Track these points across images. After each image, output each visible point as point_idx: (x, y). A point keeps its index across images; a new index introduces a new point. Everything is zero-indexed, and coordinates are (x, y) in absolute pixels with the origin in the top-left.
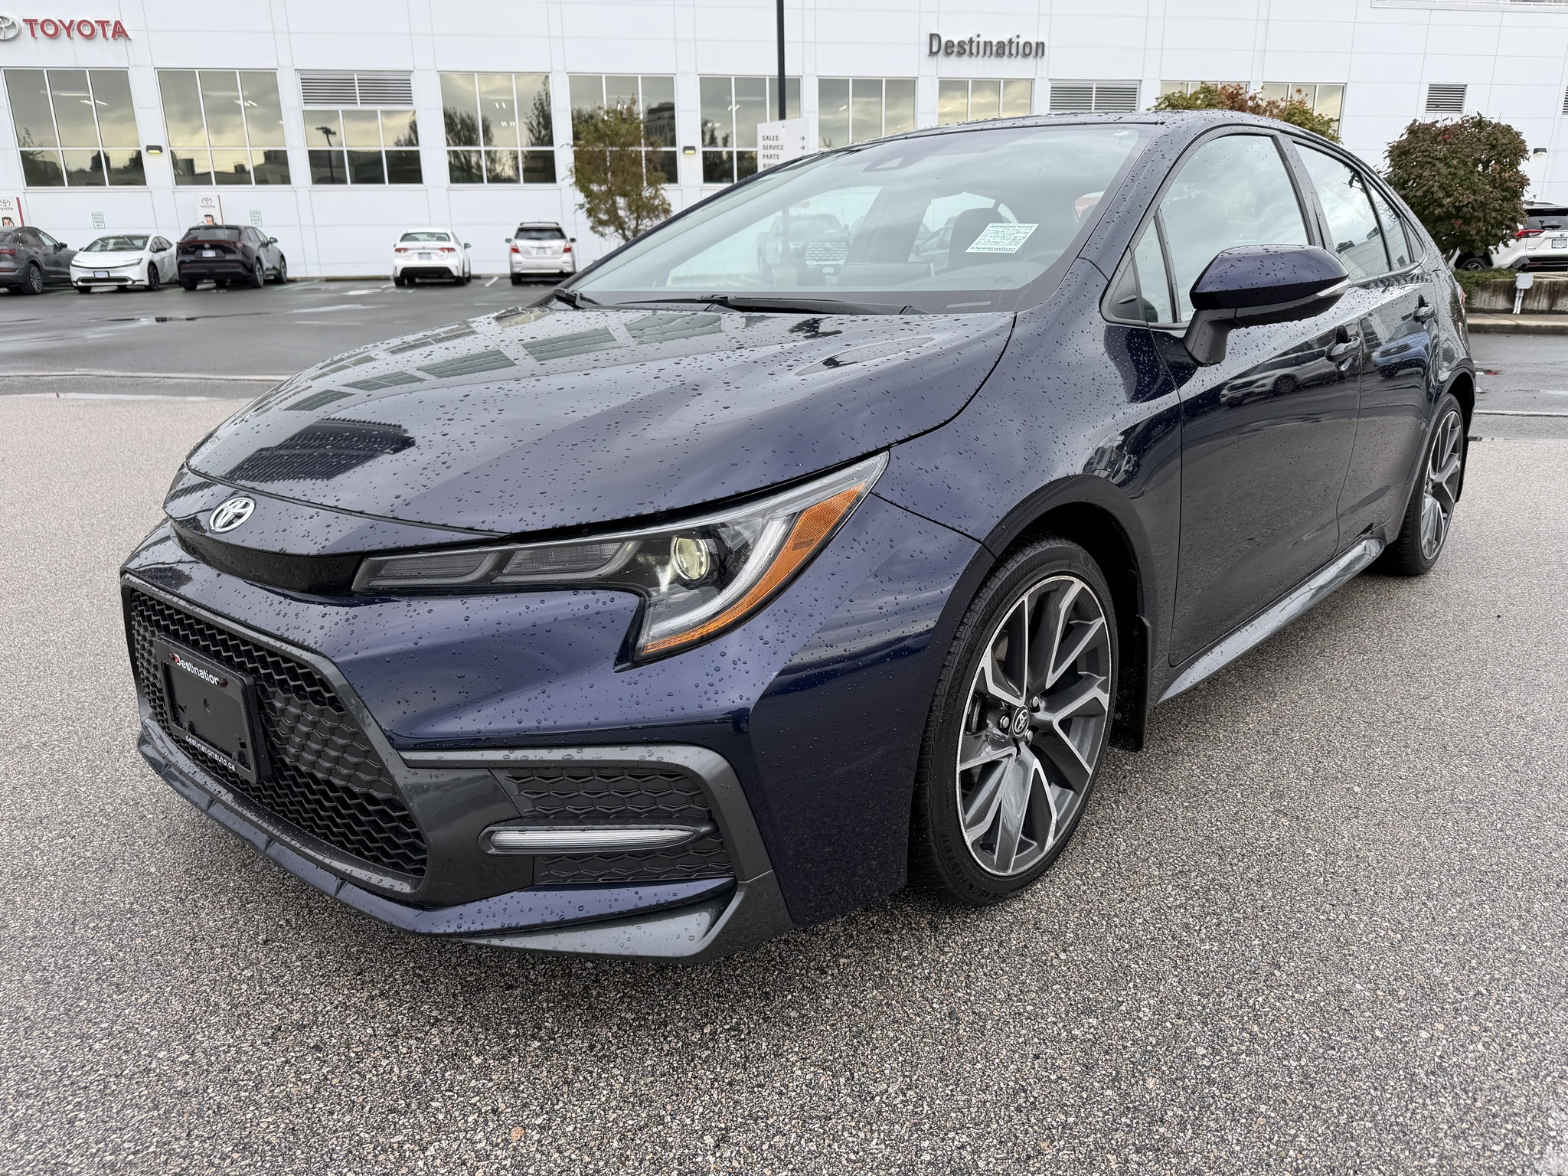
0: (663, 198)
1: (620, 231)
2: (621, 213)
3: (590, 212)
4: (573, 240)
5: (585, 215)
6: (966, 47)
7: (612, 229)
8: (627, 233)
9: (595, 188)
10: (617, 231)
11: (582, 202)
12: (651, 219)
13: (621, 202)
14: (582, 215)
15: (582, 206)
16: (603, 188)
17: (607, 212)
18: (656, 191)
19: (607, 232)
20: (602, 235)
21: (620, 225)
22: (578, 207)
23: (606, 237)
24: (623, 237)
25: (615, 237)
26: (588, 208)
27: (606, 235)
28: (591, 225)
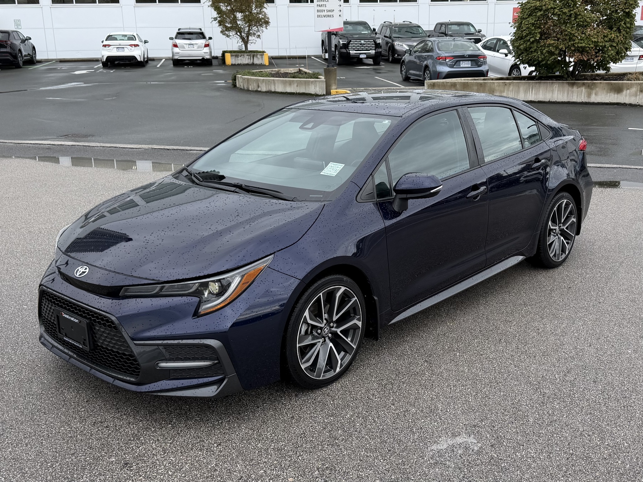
0: (265, 14)
1: (238, 34)
2: (238, 23)
3: (221, 23)
4: (210, 38)
5: (218, 24)
7: (234, 33)
8: (243, 34)
9: (224, 8)
10: (237, 34)
11: (216, 17)
12: (257, 27)
13: (239, 15)
14: (216, 24)
15: (215, 19)
16: (228, 8)
17: (231, 23)
18: (261, 10)
19: (231, 34)
20: (228, 36)
21: (239, 30)
22: (213, 19)
23: (230, 37)
24: (240, 37)
25: (236, 37)
26: (219, 20)
27: (230, 36)
28: (221, 30)
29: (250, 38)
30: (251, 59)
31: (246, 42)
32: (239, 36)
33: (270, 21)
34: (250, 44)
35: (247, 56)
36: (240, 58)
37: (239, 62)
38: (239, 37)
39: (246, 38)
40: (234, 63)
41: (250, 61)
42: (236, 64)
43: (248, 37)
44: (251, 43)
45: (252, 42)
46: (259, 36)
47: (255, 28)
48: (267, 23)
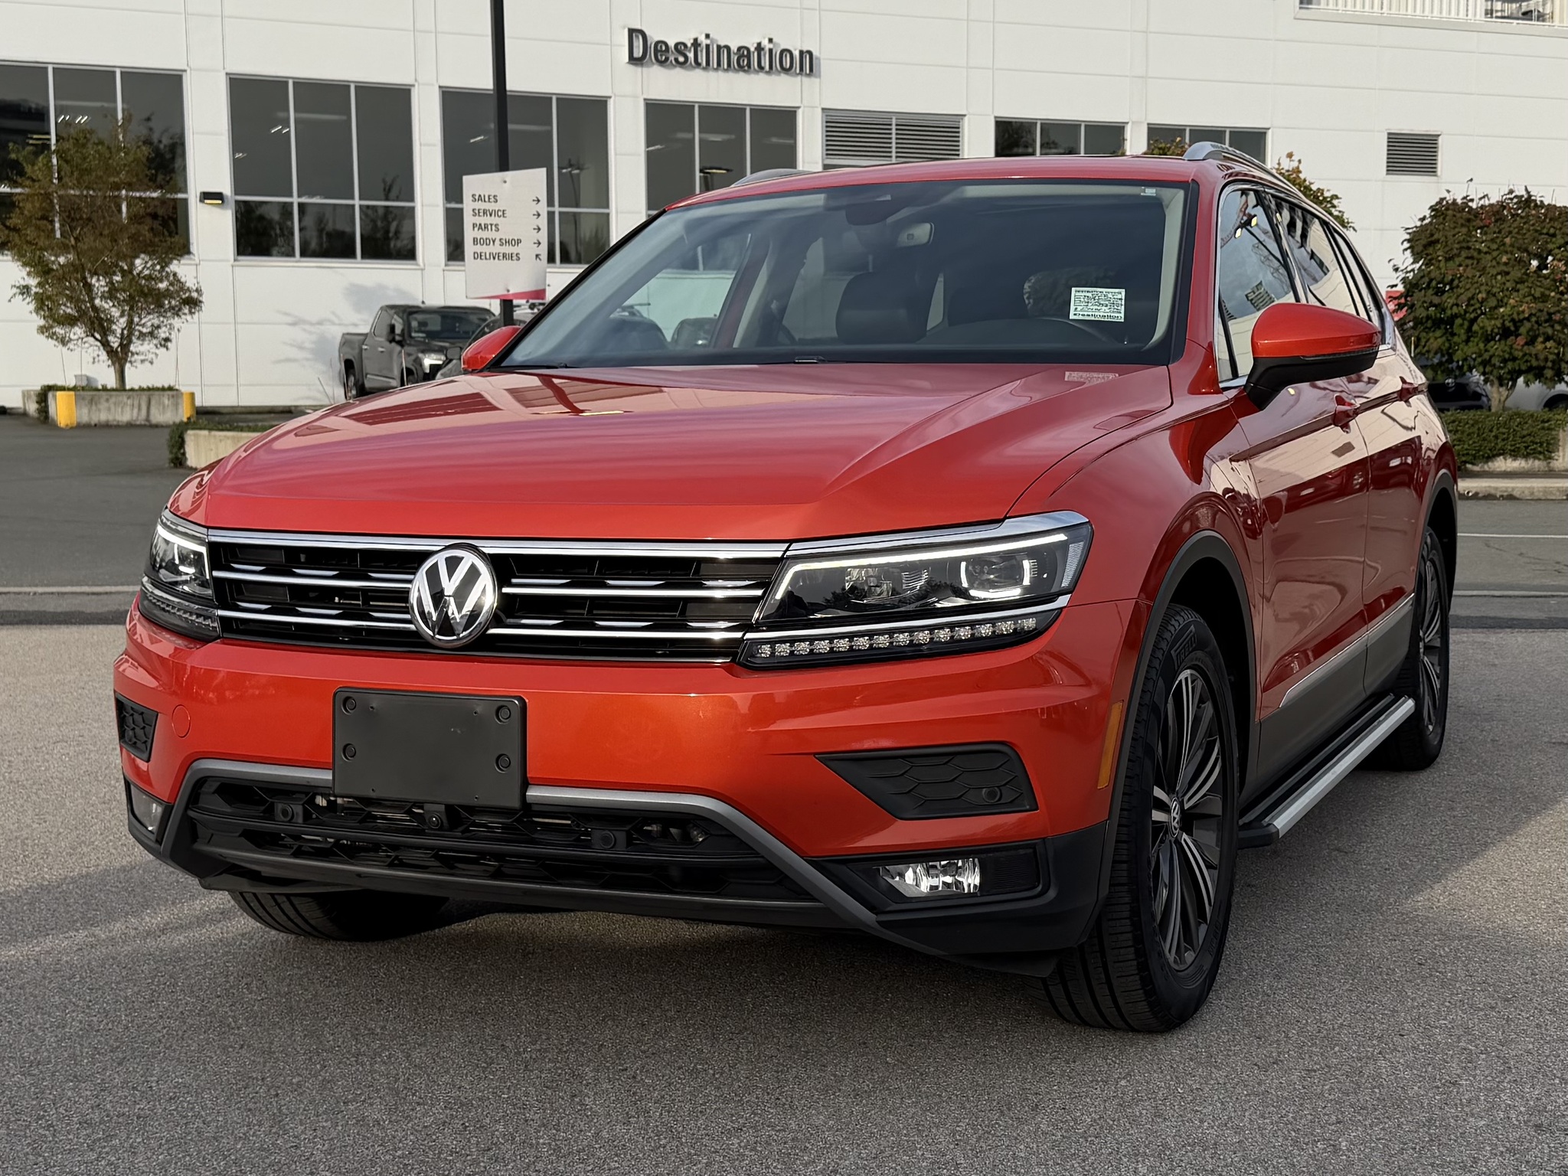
0: (180, 280)
1: (98, 336)
2: (97, 302)
3: (41, 301)
5: (32, 306)
6: (688, 54)
7: (78, 331)
8: (111, 338)
9: (48, 258)
10: (93, 336)
11: (26, 284)
12: (162, 316)
13: (99, 284)
14: (25, 306)
15: (25, 290)
16: (62, 260)
17: (74, 301)
18: (163, 268)
19: (72, 336)
20: (64, 341)
21: (98, 326)
22: (15, 290)
23: (71, 345)
24: (103, 345)
25: (87, 345)
26: (36, 293)
27: (70, 340)
28: (42, 322)
29: (132, 348)
30: (139, 409)
31: (119, 357)
32: (100, 341)
33: (203, 299)
34: (138, 364)
35: (129, 398)
36: (104, 405)
37: (103, 416)
38: (99, 344)
39: (119, 349)
40: (85, 419)
41: (138, 414)
42: (93, 423)
43: (125, 346)
44: (142, 361)
45: (143, 357)
46: (167, 340)
47: (149, 321)
48: (193, 303)
